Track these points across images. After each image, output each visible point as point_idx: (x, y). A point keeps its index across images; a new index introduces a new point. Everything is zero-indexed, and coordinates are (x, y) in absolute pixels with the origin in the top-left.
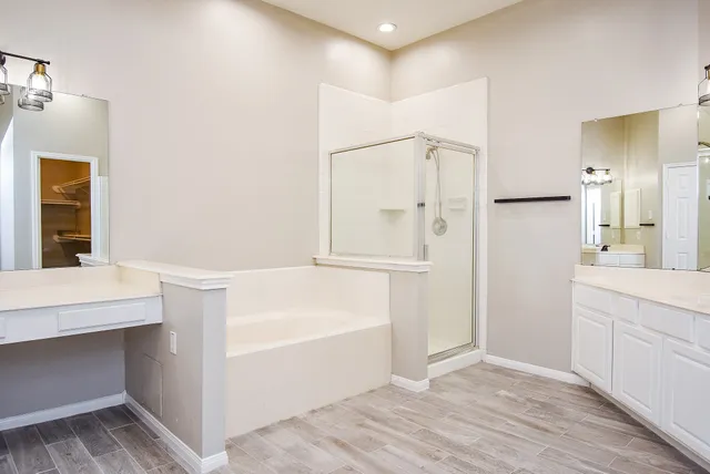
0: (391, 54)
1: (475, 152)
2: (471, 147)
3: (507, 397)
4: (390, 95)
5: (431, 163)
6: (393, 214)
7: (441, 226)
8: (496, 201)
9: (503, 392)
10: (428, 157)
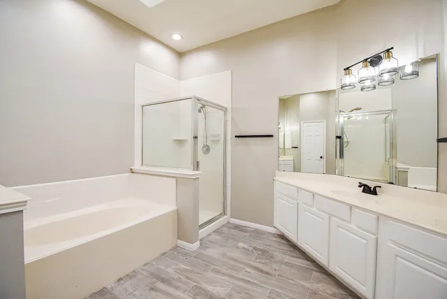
0: (180, 55)
1: (225, 110)
2: (223, 107)
3: (243, 248)
4: (179, 77)
5: (201, 115)
6: (180, 142)
7: (207, 149)
8: (236, 136)
9: (241, 244)
10: (200, 111)
